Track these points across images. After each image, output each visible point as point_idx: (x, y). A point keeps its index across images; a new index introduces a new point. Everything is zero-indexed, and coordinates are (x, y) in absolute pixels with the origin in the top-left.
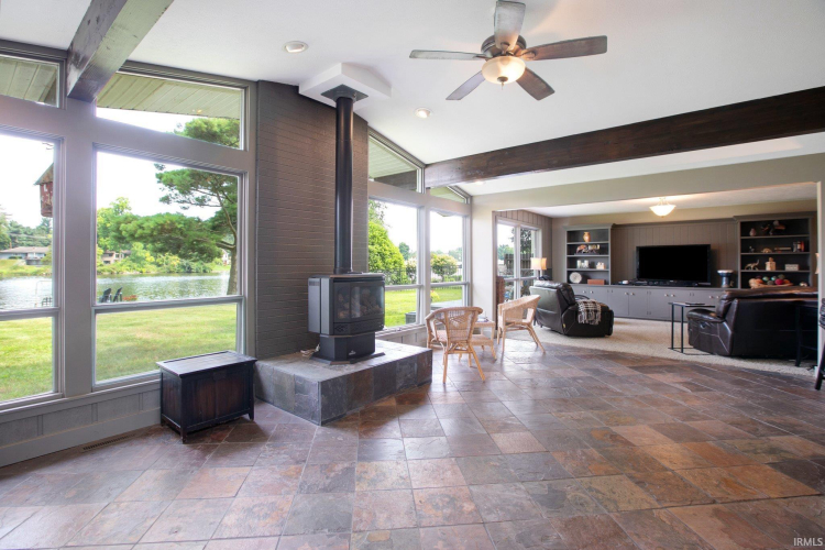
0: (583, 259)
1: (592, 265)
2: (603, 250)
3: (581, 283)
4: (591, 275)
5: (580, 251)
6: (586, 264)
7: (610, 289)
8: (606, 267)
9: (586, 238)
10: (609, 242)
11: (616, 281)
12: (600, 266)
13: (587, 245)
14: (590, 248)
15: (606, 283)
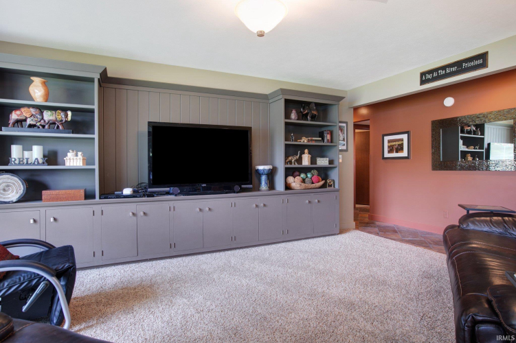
0: (27, 142)
1: (52, 158)
2: (80, 124)
3: (23, 199)
4: (47, 179)
5: (20, 122)
6: (36, 153)
7: (97, 208)
8: (88, 161)
9: (37, 91)
10: (95, 107)
11: (109, 190)
12: (73, 160)
13: (41, 109)
14: (48, 116)
15: (89, 196)
